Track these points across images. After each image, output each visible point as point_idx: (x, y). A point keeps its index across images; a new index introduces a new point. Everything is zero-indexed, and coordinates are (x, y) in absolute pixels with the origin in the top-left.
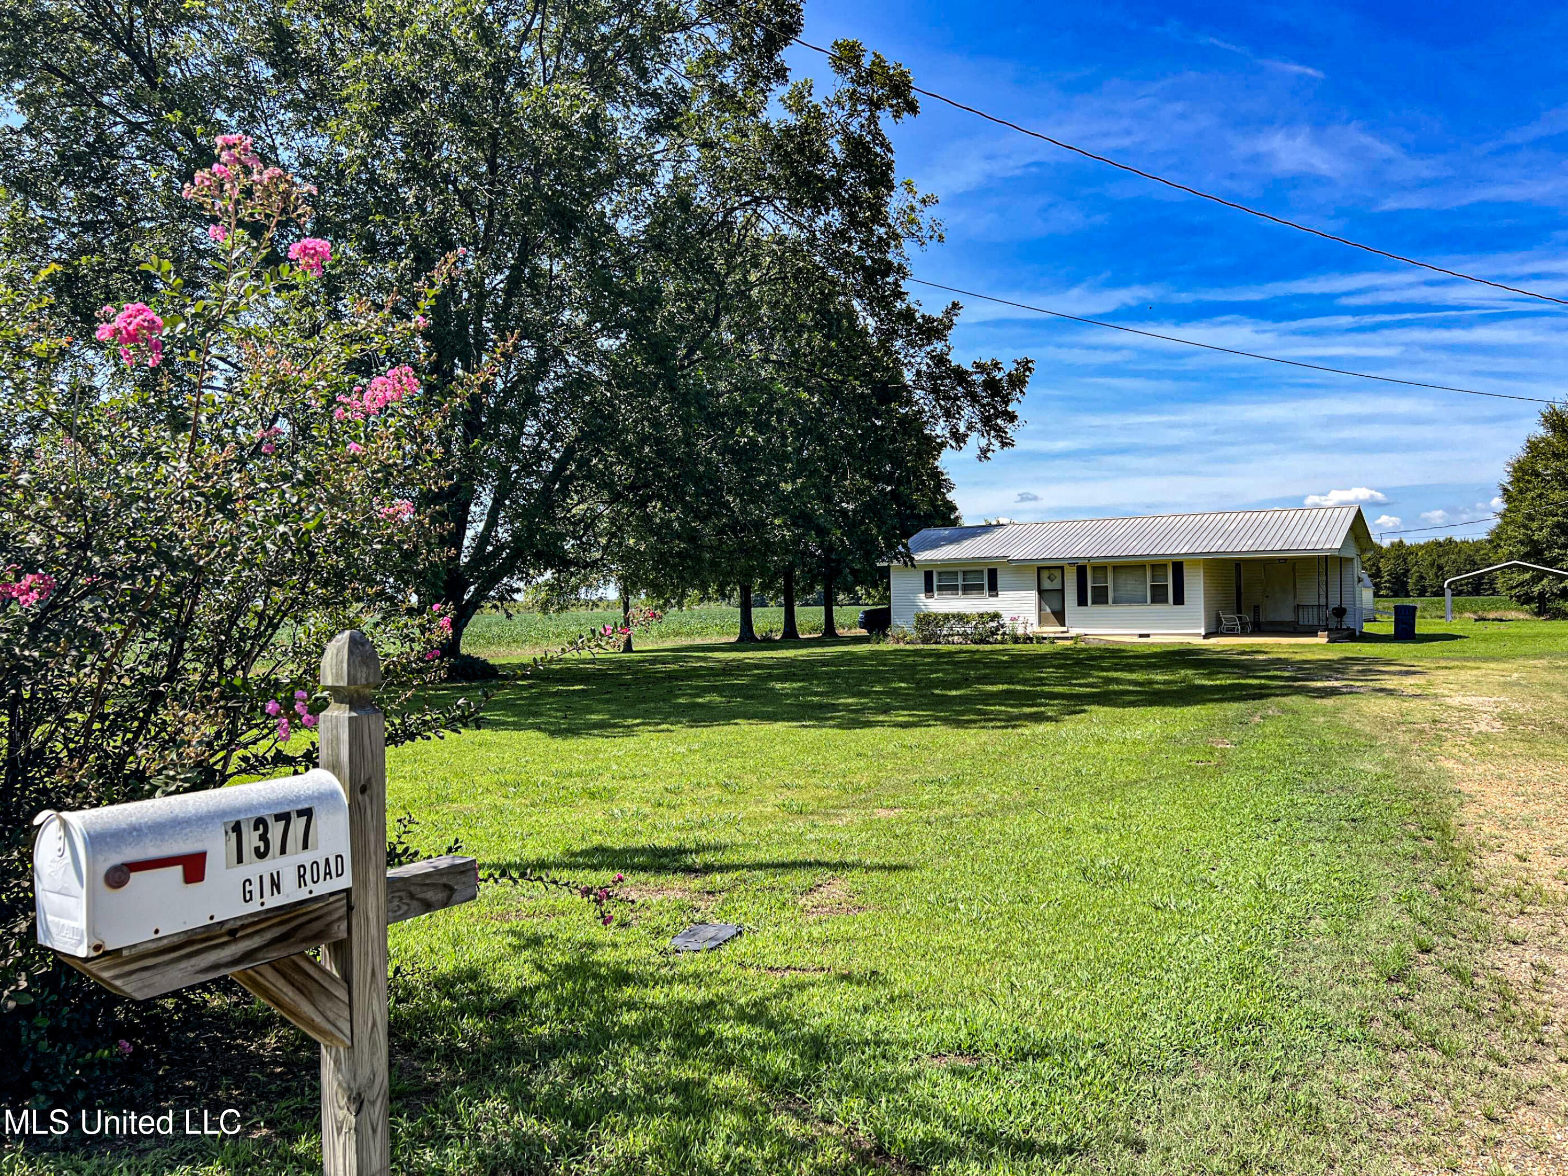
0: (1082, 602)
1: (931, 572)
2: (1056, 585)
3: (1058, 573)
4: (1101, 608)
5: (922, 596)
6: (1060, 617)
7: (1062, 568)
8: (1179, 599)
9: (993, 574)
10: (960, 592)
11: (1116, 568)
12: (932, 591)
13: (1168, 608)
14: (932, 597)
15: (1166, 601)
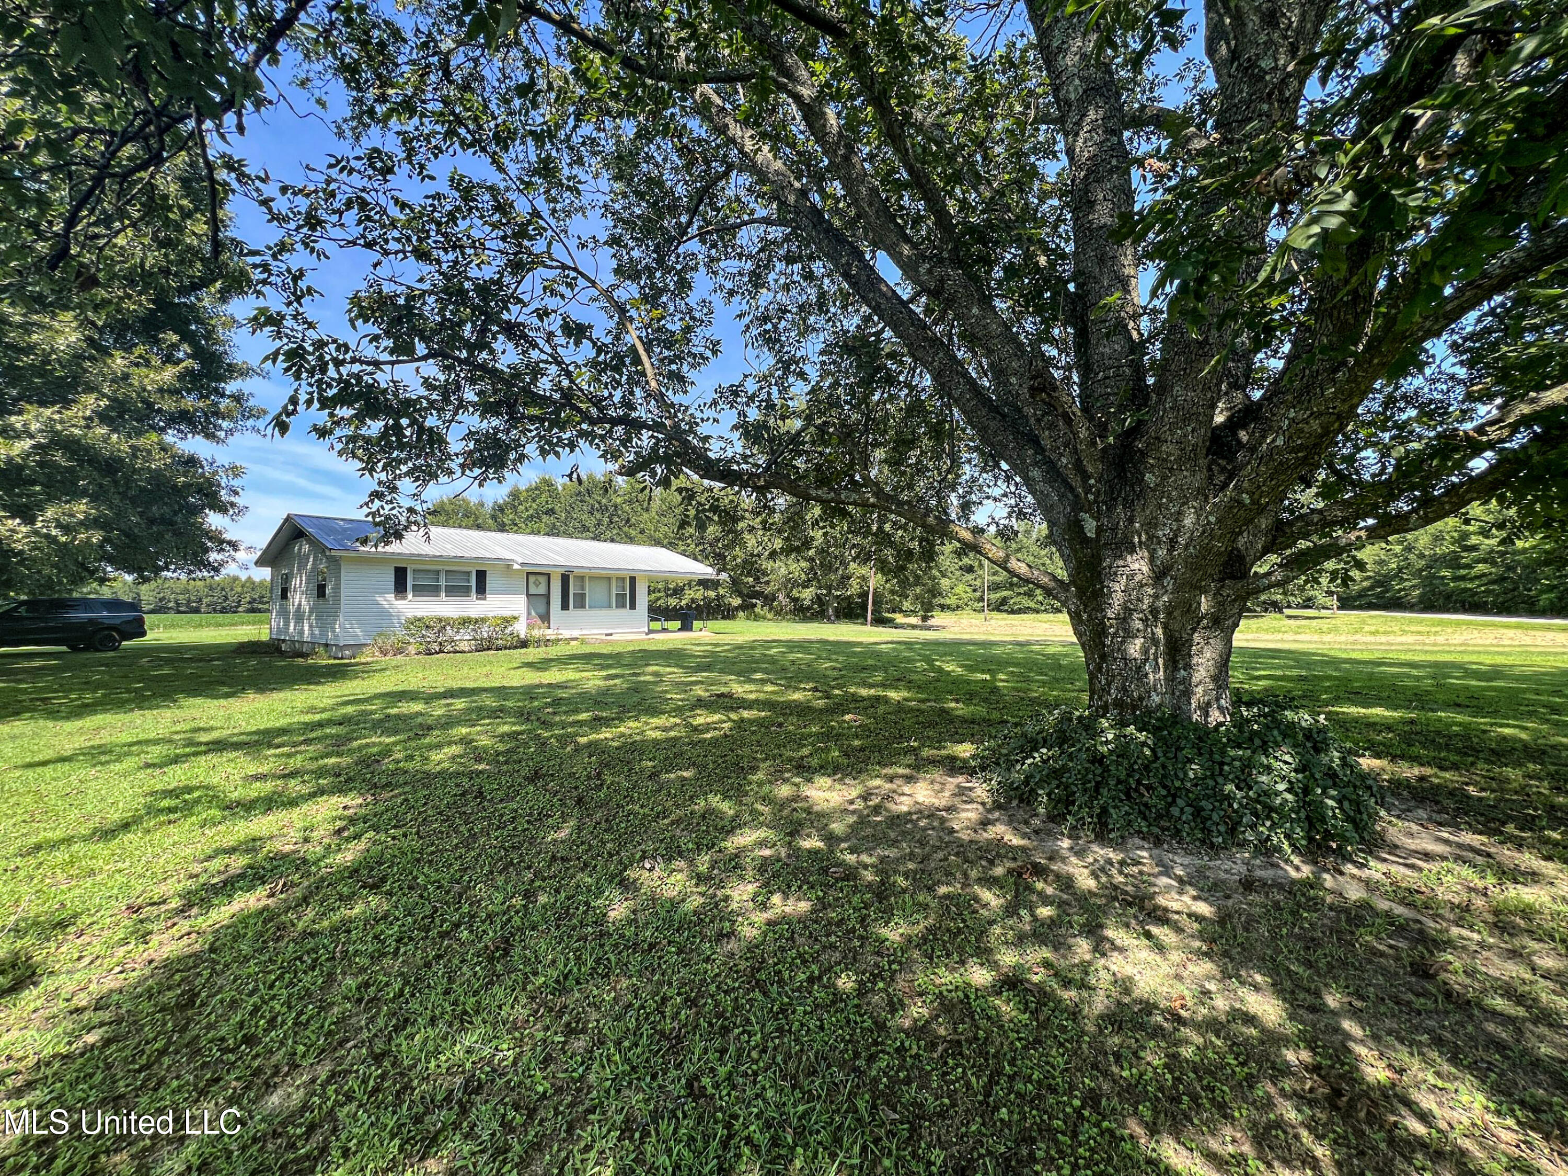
0: (565, 606)
1: (405, 569)
2: (542, 590)
3: (543, 580)
4: (580, 612)
5: (391, 597)
6: (545, 618)
7: (548, 575)
8: (633, 606)
9: (481, 576)
10: (443, 594)
11: (592, 578)
12: (405, 590)
13: (626, 611)
14: (404, 598)
15: (624, 606)
